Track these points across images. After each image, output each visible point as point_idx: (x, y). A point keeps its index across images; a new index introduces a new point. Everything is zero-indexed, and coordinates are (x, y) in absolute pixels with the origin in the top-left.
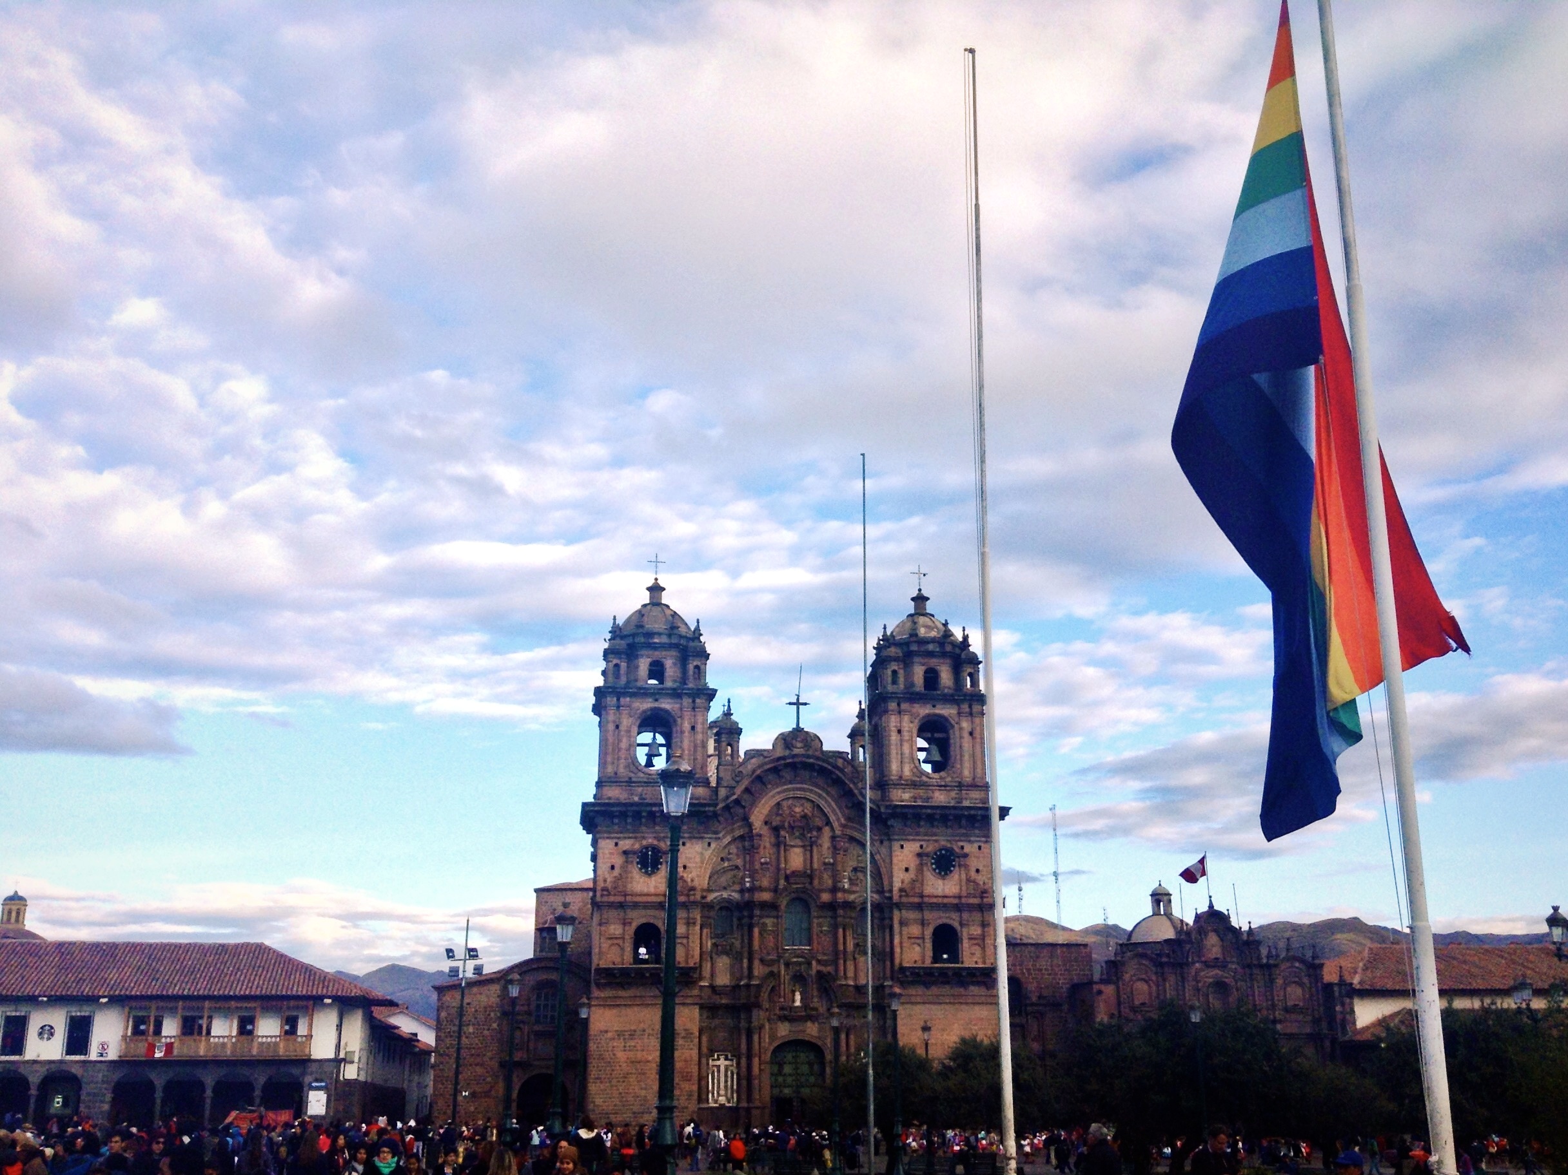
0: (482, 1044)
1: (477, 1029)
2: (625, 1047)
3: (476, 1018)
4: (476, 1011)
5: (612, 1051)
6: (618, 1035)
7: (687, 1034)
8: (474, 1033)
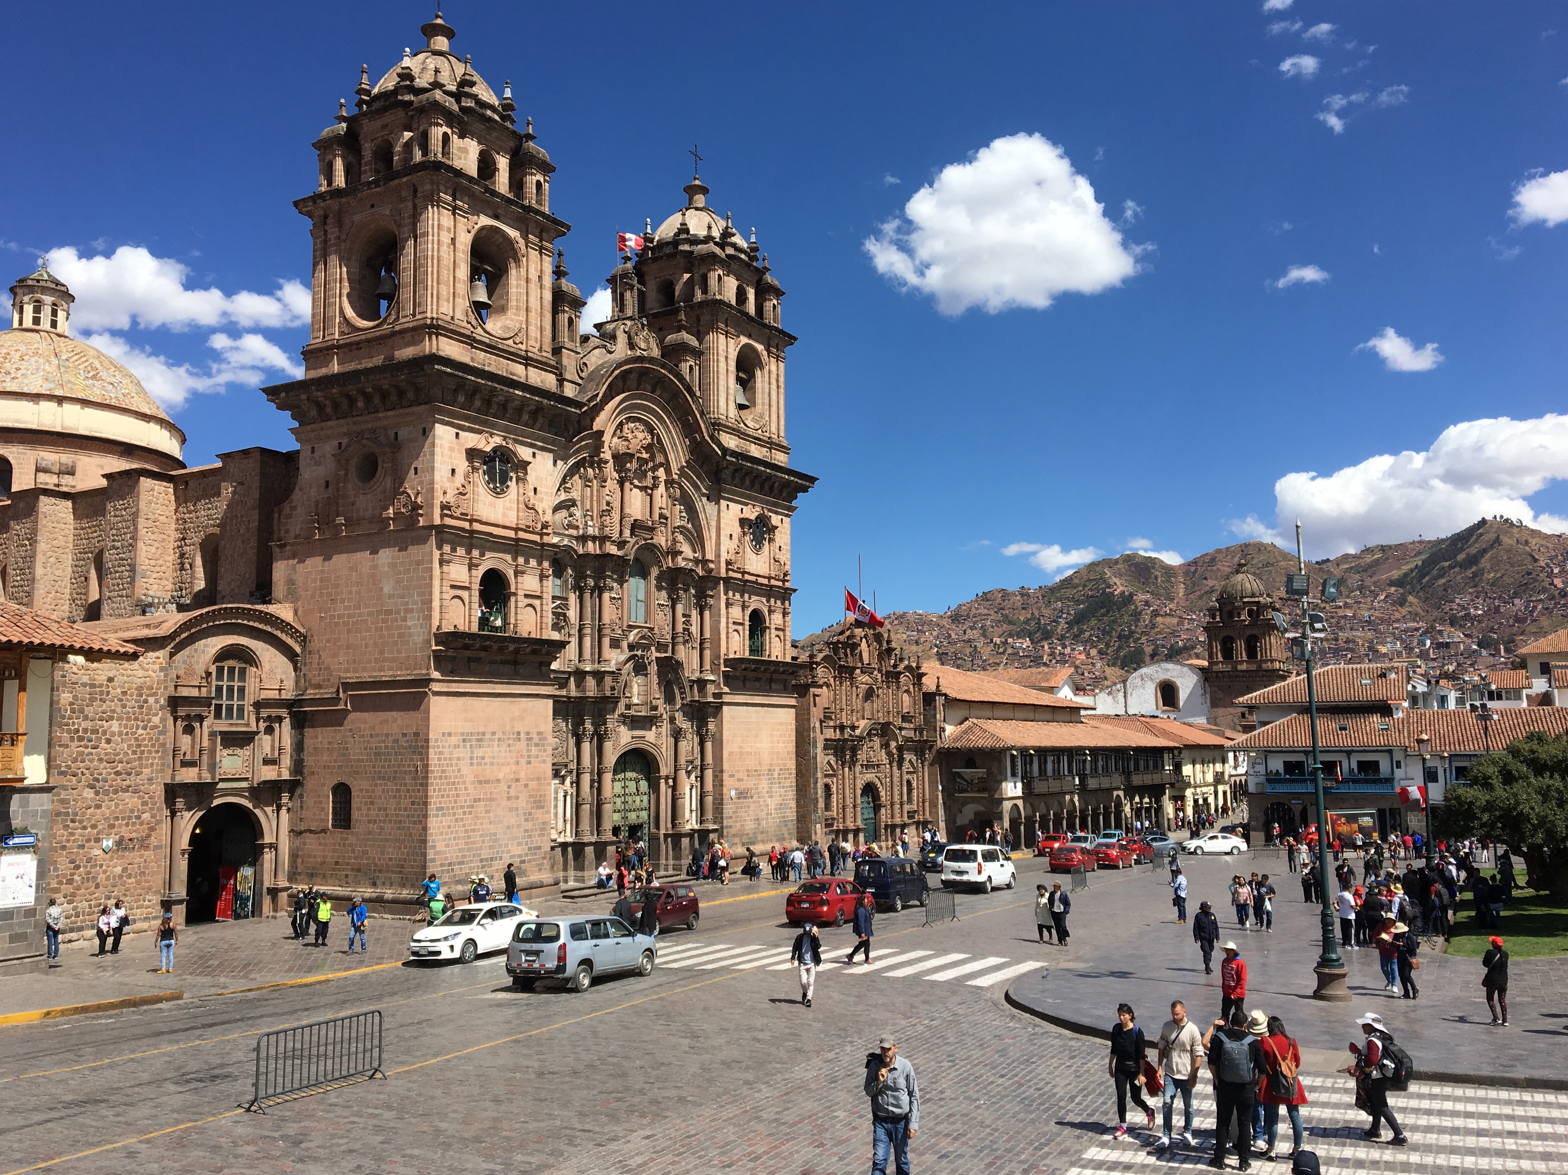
0: (134, 752)
1: (126, 726)
2: (471, 758)
3: (124, 706)
4: (124, 693)
5: (457, 765)
6: (464, 741)
7: (540, 739)
8: (120, 734)
